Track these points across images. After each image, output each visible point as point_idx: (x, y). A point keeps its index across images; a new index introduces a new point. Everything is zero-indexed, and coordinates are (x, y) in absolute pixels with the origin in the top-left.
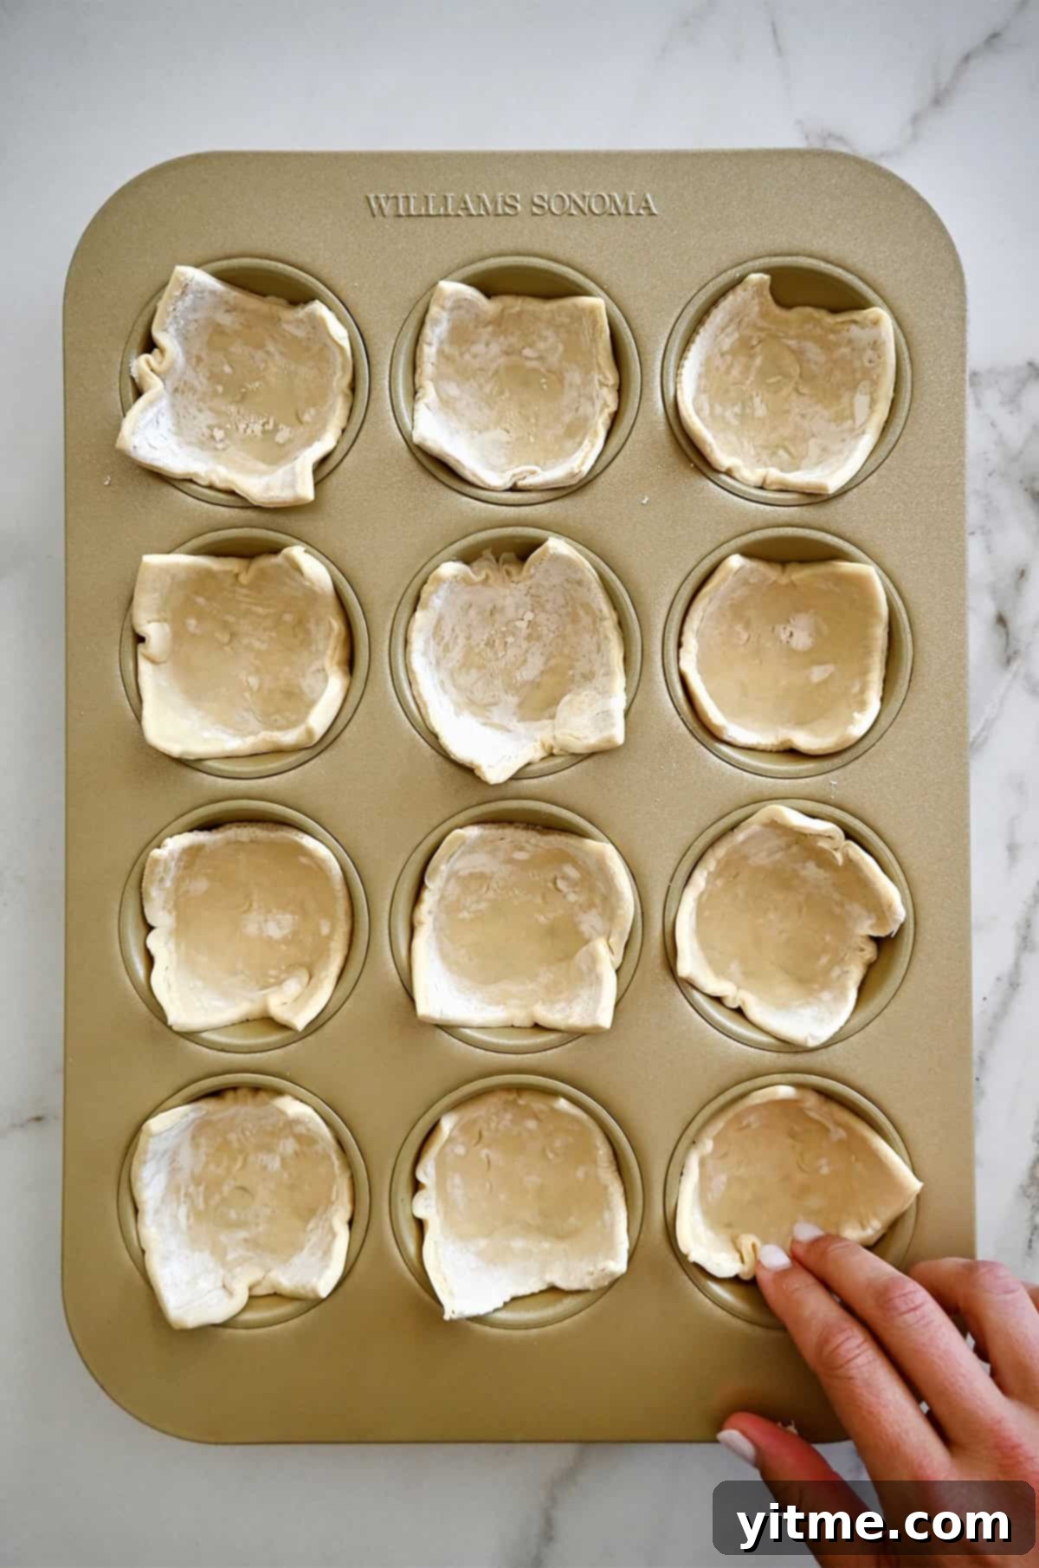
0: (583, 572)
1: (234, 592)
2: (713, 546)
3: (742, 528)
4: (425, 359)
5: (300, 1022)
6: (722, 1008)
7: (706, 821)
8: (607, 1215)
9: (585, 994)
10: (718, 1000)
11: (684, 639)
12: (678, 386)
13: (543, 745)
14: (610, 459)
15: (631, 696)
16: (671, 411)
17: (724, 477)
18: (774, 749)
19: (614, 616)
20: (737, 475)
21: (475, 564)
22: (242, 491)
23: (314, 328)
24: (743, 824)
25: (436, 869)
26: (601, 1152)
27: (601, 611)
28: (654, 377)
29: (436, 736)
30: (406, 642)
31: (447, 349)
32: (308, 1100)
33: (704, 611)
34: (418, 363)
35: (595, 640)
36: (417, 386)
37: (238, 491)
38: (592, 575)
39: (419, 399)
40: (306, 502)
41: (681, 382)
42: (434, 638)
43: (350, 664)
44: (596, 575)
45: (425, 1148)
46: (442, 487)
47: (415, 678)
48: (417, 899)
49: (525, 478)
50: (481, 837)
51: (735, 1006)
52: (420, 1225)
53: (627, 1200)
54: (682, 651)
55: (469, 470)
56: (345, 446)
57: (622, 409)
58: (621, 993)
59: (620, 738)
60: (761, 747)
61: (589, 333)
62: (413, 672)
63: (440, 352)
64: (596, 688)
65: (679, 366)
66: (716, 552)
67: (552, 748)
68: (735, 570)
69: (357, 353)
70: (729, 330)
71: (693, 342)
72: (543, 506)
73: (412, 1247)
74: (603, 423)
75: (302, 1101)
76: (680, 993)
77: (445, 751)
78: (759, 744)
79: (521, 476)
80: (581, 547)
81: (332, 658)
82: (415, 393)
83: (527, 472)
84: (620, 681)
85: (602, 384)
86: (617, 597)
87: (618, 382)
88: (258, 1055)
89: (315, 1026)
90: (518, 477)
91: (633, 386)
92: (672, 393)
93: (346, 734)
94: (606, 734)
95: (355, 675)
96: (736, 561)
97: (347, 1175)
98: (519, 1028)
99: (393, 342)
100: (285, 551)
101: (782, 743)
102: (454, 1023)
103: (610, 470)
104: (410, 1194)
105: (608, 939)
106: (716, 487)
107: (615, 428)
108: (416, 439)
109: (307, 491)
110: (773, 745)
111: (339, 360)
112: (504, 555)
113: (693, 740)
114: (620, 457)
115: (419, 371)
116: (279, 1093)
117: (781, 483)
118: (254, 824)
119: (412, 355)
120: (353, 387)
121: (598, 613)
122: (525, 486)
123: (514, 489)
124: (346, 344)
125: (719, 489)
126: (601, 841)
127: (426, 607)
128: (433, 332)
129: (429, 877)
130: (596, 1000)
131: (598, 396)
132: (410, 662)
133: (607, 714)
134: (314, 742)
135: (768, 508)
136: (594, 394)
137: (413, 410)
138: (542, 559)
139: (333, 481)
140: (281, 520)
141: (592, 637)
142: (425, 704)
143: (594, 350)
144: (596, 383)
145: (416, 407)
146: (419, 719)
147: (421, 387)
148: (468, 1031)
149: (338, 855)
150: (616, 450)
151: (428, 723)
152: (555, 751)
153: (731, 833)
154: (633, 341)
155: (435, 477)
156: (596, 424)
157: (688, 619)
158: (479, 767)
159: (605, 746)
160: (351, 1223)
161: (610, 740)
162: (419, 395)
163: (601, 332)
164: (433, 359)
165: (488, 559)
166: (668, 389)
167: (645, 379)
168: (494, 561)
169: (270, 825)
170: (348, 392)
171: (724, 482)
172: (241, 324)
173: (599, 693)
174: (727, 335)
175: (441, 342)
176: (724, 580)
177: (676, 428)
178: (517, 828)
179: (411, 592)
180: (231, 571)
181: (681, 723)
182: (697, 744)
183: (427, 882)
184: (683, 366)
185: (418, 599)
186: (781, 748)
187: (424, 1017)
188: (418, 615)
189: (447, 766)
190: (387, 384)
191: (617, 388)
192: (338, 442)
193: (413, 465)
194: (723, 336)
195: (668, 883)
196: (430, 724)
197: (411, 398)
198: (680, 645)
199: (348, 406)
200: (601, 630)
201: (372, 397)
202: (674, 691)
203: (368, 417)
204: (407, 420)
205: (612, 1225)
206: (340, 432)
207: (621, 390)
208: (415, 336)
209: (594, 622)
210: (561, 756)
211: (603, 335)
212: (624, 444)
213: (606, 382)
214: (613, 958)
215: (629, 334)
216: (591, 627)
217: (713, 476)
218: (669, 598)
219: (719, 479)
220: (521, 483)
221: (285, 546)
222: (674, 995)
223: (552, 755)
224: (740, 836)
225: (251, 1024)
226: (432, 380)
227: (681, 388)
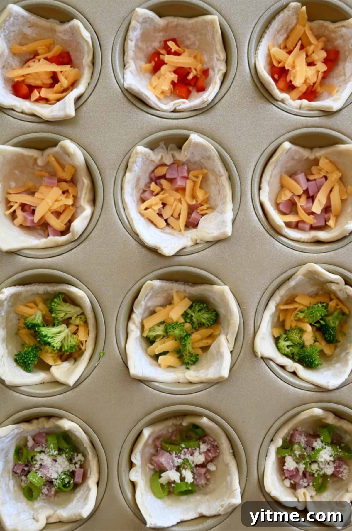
0: (211, 152)
1: (34, 169)
2: (275, 138)
3: (289, 129)
4: (129, 48)
5: (71, 382)
6: (285, 371)
7: (275, 275)
8: (228, 478)
9: (215, 364)
10: (283, 367)
11: (262, 185)
12: (256, 58)
13: (192, 240)
14: (223, 95)
15: (236, 213)
16: (253, 71)
17: (280, 103)
18: (309, 241)
19: (226, 173)
20: (286, 102)
21: (156, 151)
22: (39, 113)
23: (73, 34)
24: (293, 277)
25: (139, 302)
26: (224, 446)
27: (220, 172)
28: (244, 54)
29: (137, 235)
30: (122, 188)
31: (140, 44)
32: (75, 421)
33: (272, 172)
34: (126, 49)
35: (217, 188)
36: (125, 62)
37: (36, 114)
38: (215, 153)
39: (127, 68)
40: (70, 118)
41: (257, 57)
42: (136, 189)
43: (94, 201)
44: (217, 153)
45: (135, 445)
46: (139, 110)
47: (127, 206)
48: (129, 318)
49: (180, 105)
50: (161, 287)
51: (292, 371)
52: (133, 485)
53: (238, 469)
54: (261, 191)
55: (153, 102)
56: (90, 90)
57: (229, 70)
58: (233, 363)
59: (229, 233)
60: (302, 240)
61: (211, 34)
62: (126, 204)
63: (136, 46)
64: (218, 211)
65: (256, 49)
66: (277, 140)
67: (196, 240)
68: (287, 149)
69: (95, 45)
70: (281, 32)
71: (263, 37)
72: (190, 119)
73: (129, 495)
74: (219, 78)
75: (72, 421)
76: (263, 362)
77: (142, 242)
78: (301, 238)
79: (178, 105)
80: (209, 139)
81: (84, 198)
82: (125, 66)
83: (181, 102)
84: (230, 205)
85: (218, 60)
86: (228, 165)
87: (225, 57)
88: (50, 398)
89: (78, 384)
90: (177, 105)
91: (233, 59)
92: (253, 62)
93: (92, 235)
94: (222, 231)
95: (96, 206)
96: (287, 145)
97: (96, 459)
98: (182, 383)
99: (113, 39)
100: (60, 143)
101: (312, 238)
102: (149, 379)
103: (223, 100)
104: (128, 470)
105: (227, 335)
106: (276, 108)
107: (225, 80)
108: (126, 86)
109: (72, 112)
110: (308, 239)
111: (86, 48)
112: (171, 146)
113: (267, 235)
114: (228, 94)
115: (126, 54)
116: (60, 417)
117: (309, 107)
118: (46, 284)
119: (123, 45)
120: (93, 63)
121: (218, 172)
122: (180, 109)
123: (174, 111)
124: (89, 40)
125: (278, 109)
126: (222, 285)
127: (131, 171)
128: (133, 34)
129: (135, 308)
130: (221, 365)
131: (216, 66)
132: (124, 198)
133: (223, 222)
134: (76, 238)
135: (303, 118)
136: (214, 65)
137: (124, 74)
138: (190, 146)
139: (84, 108)
140: (58, 128)
141: (215, 187)
142: (132, 220)
143: (213, 42)
144: (215, 59)
145: (125, 72)
146: (129, 226)
147: (127, 63)
148: (156, 384)
149: (89, 296)
150: (226, 91)
151: (133, 229)
152: (198, 242)
153: (287, 281)
154: (233, 36)
155: (136, 106)
156: (216, 78)
157: (264, 175)
158: (159, 248)
159: (222, 237)
160: (98, 484)
161: (224, 234)
162: (126, 67)
163: (217, 32)
164: (133, 49)
165: (162, 148)
166: (251, 59)
167: (240, 55)
168: (166, 149)
169: (54, 284)
170: (91, 65)
171: (280, 105)
172: (36, 34)
173: (220, 213)
174: (281, 35)
175: (137, 40)
176: (282, 154)
177: (256, 80)
178: (179, 284)
179: (124, 163)
180: (32, 157)
181: (261, 226)
182: (269, 237)
183: (135, 310)
184: (258, 49)
185: (127, 167)
186: (312, 241)
187: (134, 375)
188: (127, 174)
189: (143, 250)
190: (110, 60)
191: (225, 61)
192: (86, 89)
193: (124, 100)
194: (278, 36)
195: (256, 307)
196: (135, 229)
197: (123, 69)
198: (260, 189)
199: (91, 71)
200: (220, 182)
201: (103, 66)
202: (257, 210)
203: (101, 76)
204: (120, 77)
205: (231, 482)
206: (87, 84)
207: (227, 62)
208: (124, 37)
209: (216, 179)
210: (201, 244)
211: (218, 34)
212: (230, 87)
213: (220, 59)
214: (229, 345)
215: (231, 32)
216: (215, 182)
217: (275, 103)
218: (254, 163)
219: (278, 104)
220: (178, 108)
221: (60, 141)
222: (260, 364)
223: (197, 244)
224: (292, 283)
225: (46, 384)
226: (133, 59)
227: (258, 60)
